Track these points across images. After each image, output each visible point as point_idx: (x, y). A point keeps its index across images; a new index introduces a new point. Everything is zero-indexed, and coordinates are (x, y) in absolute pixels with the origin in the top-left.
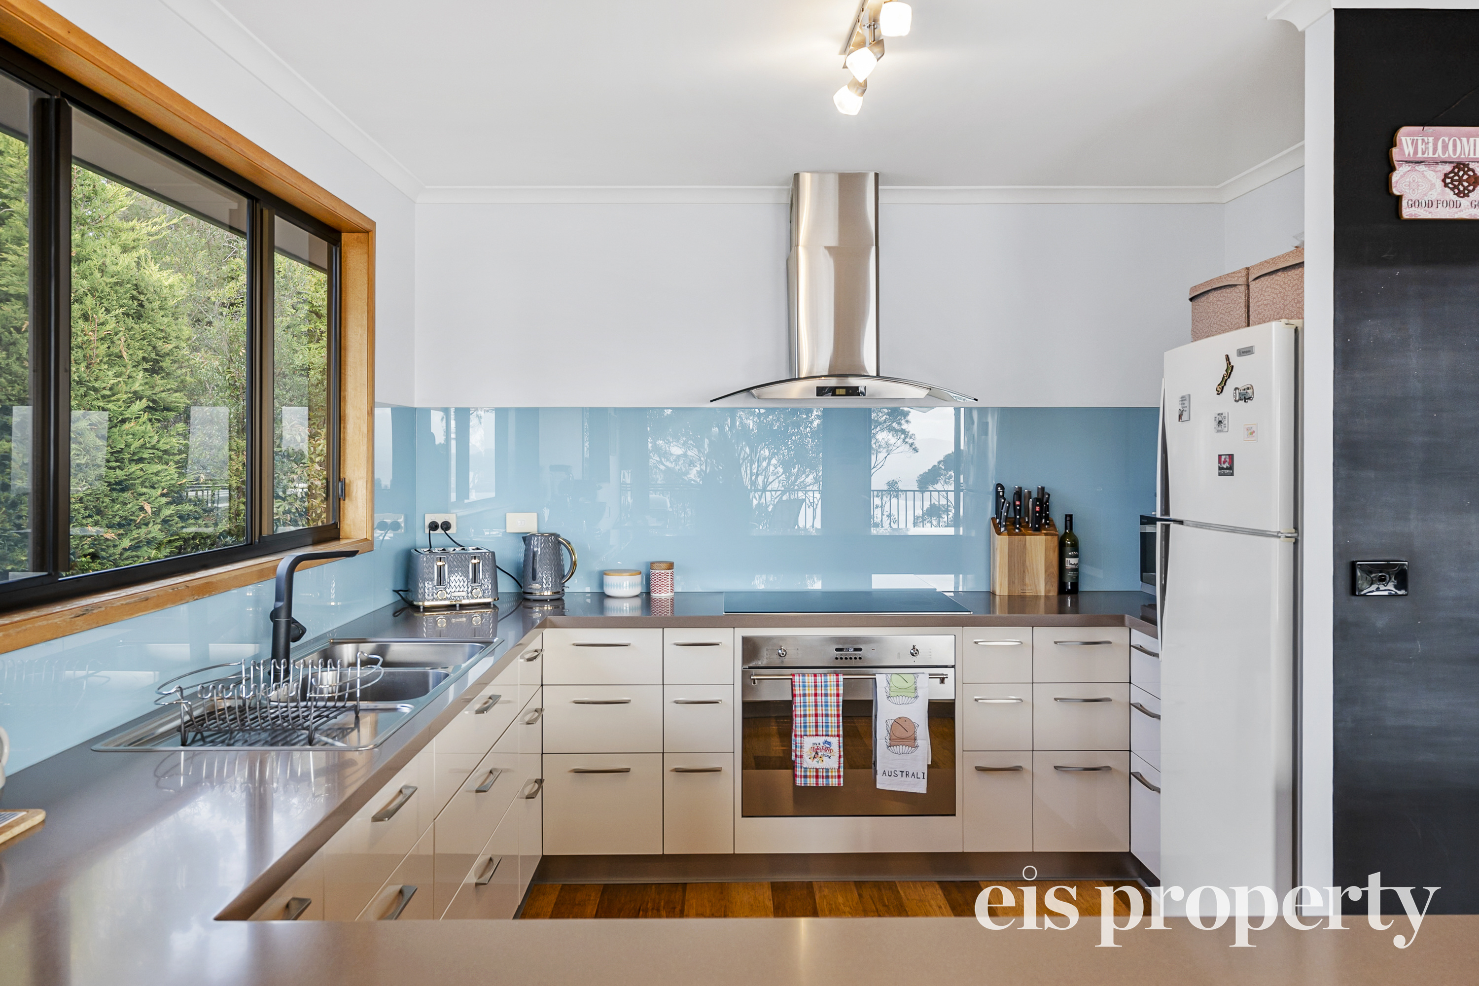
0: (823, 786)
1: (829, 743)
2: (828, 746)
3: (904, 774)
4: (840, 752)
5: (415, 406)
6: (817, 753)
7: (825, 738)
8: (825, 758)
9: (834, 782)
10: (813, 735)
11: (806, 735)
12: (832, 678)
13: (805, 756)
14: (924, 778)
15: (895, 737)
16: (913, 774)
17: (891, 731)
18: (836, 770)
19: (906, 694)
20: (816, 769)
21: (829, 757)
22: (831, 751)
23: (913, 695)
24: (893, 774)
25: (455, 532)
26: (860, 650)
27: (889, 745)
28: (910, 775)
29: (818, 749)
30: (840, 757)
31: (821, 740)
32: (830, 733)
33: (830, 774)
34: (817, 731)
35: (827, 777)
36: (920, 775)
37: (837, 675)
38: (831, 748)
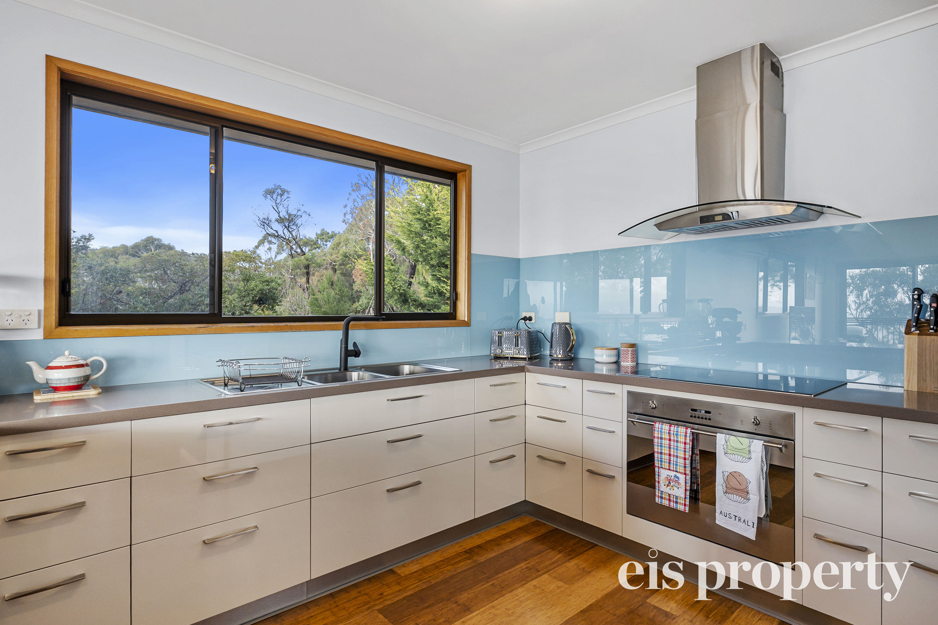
0: (673, 508)
1: (678, 478)
2: (677, 480)
3: (737, 518)
4: (686, 486)
5: (520, 258)
6: (670, 483)
7: (674, 473)
8: (675, 488)
9: (681, 508)
10: (667, 469)
11: (662, 468)
12: (682, 430)
13: (661, 482)
14: (753, 527)
15: (730, 487)
16: (744, 521)
17: (727, 481)
18: (683, 499)
19: (741, 454)
20: (669, 494)
21: (678, 488)
22: (679, 484)
23: (747, 456)
24: (728, 516)
25: (534, 322)
26: (709, 412)
27: (725, 491)
28: (742, 520)
29: (670, 480)
30: (686, 490)
31: (672, 474)
32: (678, 470)
33: (679, 501)
34: (669, 466)
35: (677, 502)
36: (751, 524)
37: (687, 429)
38: (679, 481)
